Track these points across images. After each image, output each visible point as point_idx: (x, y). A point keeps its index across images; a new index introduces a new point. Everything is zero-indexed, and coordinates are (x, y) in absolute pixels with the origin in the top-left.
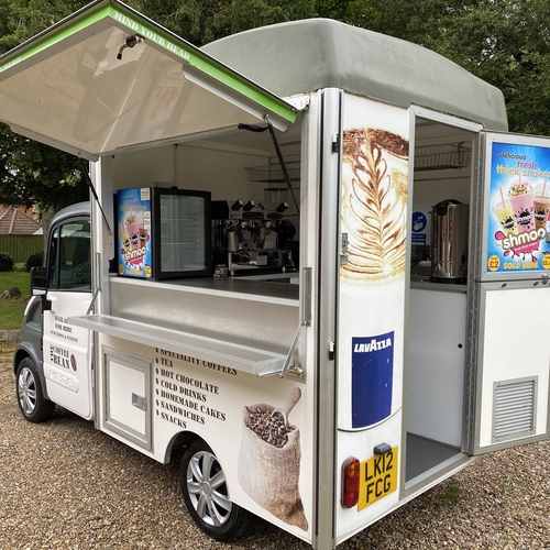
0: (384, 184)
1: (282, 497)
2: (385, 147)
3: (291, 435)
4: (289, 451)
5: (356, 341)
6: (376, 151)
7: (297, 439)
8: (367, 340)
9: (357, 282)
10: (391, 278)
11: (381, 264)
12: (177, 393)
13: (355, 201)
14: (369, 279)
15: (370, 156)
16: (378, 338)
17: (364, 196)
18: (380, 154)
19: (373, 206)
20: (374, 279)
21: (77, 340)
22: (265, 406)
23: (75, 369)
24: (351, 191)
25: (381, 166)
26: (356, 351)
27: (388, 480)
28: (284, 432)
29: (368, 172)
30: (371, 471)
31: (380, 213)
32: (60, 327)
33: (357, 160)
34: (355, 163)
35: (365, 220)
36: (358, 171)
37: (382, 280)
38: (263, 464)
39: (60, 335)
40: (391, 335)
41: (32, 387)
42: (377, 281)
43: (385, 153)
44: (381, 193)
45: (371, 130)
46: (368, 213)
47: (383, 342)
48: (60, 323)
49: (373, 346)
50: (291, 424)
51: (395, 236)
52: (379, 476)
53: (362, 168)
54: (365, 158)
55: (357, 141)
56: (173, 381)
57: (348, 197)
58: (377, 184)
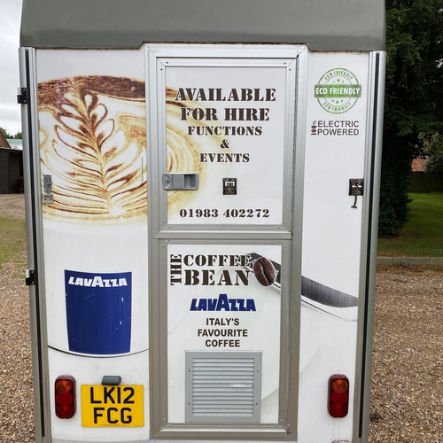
0: (104, 128)
2: (103, 92)
5: (68, 274)
6: (89, 99)
8: (90, 276)
9: (65, 220)
10: (122, 220)
11: (105, 206)
13: (59, 146)
14: (87, 219)
15: (79, 102)
16: (104, 276)
17: (74, 141)
18: (95, 100)
19: (88, 150)
20: (94, 219)
24: (53, 135)
25: (99, 111)
26: (71, 282)
27: (126, 413)
29: (77, 118)
30: (99, 395)
31: (100, 157)
33: (60, 108)
34: (58, 111)
35: (77, 162)
36: (63, 118)
37: (107, 222)
40: (127, 276)
42: (101, 222)
43: (102, 98)
44: (101, 136)
45: (80, 78)
46: (80, 156)
47: (114, 281)
49: (97, 282)
51: (128, 179)
53: (69, 115)
54: (72, 105)
55: (58, 90)
57: (49, 144)
58: (94, 129)
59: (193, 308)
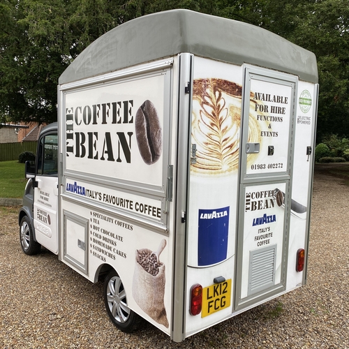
0: (223, 114)
1: (155, 306)
2: (224, 90)
3: (160, 268)
4: (159, 278)
5: (201, 212)
6: (217, 93)
7: (164, 271)
8: (210, 212)
9: (201, 174)
10: (227, 173)
11: (221, 164)
12: (101, 240)
13: (201, 124)
14: (212, 173)
15: (213, 96)
16: (218, 211)
17: (208, 121)
18: (220, 95)
19: (215, 128)
20: (215, 173)
21: (51, 206)
22: (147, 250)
23: (50, 224)
24: (199, 117)
25: (221, 102)
26: (201, 217)
27: (223, 300)
28: (157, 266)
29: (211, 106)
30: (211, 294)
31: (220, 132)
32: (42, 198)
33: (203, 99)
34: (202, 100)
35: (209, 136)
36: (204, 105)
37: (221, 174)
38: (145, 285)
39: (42, 203)
40: (227, 209)
41: (27, 234)
42: (218, 175)
43: (224, 94)
44: (221, 119)
45: (214, 80)
46: (211, 131)
47: (222, 213)
48: (42, 195)
49: (214, 215)
50: (161, 261)
51: (231, 146)
52: (216, 297)
53: (207, 103)
54: (209, 97)
55: (203, 86)
56: (99, 233)
57: (197, 122)
58: (218, 114)
59: (254, 225)
